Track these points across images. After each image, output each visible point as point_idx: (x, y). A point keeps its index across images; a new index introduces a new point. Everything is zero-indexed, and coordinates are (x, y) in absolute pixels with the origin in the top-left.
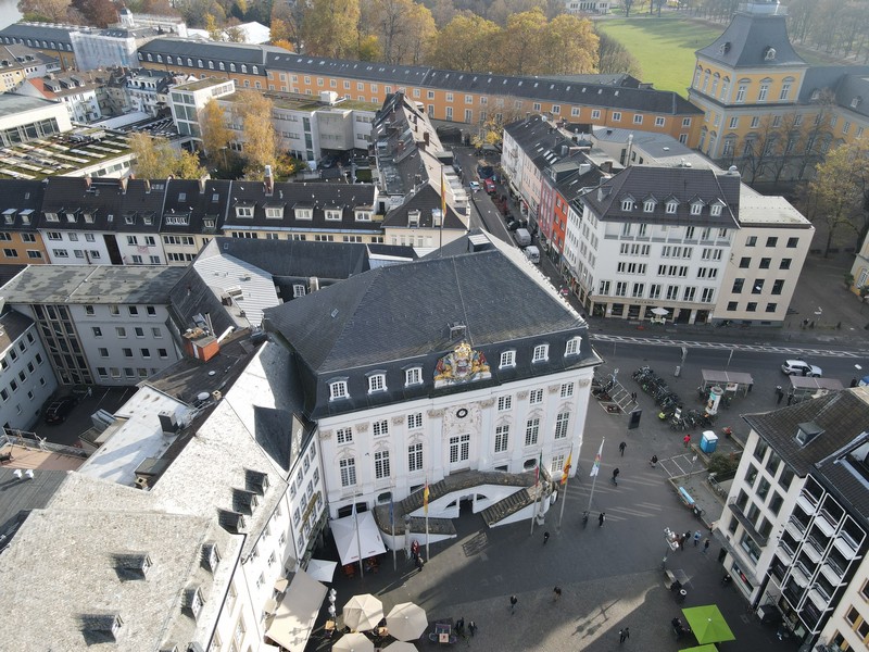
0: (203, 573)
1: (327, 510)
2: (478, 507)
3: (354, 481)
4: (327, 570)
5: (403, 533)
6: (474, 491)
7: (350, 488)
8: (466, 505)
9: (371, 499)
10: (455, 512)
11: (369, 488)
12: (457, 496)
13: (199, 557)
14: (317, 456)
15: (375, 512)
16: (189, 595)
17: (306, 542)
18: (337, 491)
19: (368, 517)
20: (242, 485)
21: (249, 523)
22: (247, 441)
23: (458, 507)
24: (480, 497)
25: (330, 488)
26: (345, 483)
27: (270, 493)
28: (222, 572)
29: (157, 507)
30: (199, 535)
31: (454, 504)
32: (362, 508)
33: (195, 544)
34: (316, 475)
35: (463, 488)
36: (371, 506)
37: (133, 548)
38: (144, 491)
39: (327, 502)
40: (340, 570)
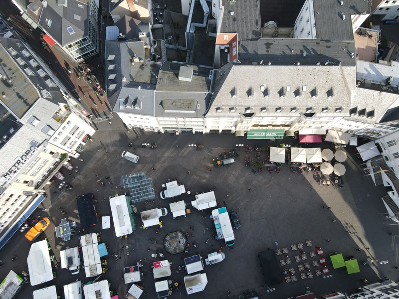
0: (334, 109)
1: (377, 139)
2: (390, 193)
3: (390, 146)
4: (354, 143)
5: (372, 166)
6: (395, 191)
7: (386, 145)
8: (390, 189)
9: (384, 153)
10: (386, 185)
11: (388, 152)
12: (392, 184)
13: (338, 107)
14: (393, 131)
15: (380, 156)
16: (326, 109)
17: (362, 134)
18: (384, 141)
19: (377, 153)
20: (368, 110)
21: (356, 116)
22: (386, 107)
23: (388, 186)
24: (393, 193)
25: (384, 138)
26: (388, 143)
27: (369, 119)
28: (337, 114)
29: (352, 91)
30: (344, 105)
31: (389, 184)
32: (380, 150)
33: (341, 105)
34: (386, 132)
35: (395, 187)
36: (382, 154)
37: (335, 92)
38: (356, 85)
39: (379, 138)
40: (355, 147)
